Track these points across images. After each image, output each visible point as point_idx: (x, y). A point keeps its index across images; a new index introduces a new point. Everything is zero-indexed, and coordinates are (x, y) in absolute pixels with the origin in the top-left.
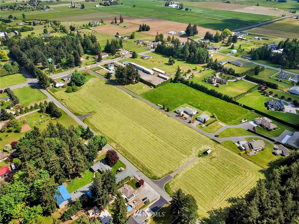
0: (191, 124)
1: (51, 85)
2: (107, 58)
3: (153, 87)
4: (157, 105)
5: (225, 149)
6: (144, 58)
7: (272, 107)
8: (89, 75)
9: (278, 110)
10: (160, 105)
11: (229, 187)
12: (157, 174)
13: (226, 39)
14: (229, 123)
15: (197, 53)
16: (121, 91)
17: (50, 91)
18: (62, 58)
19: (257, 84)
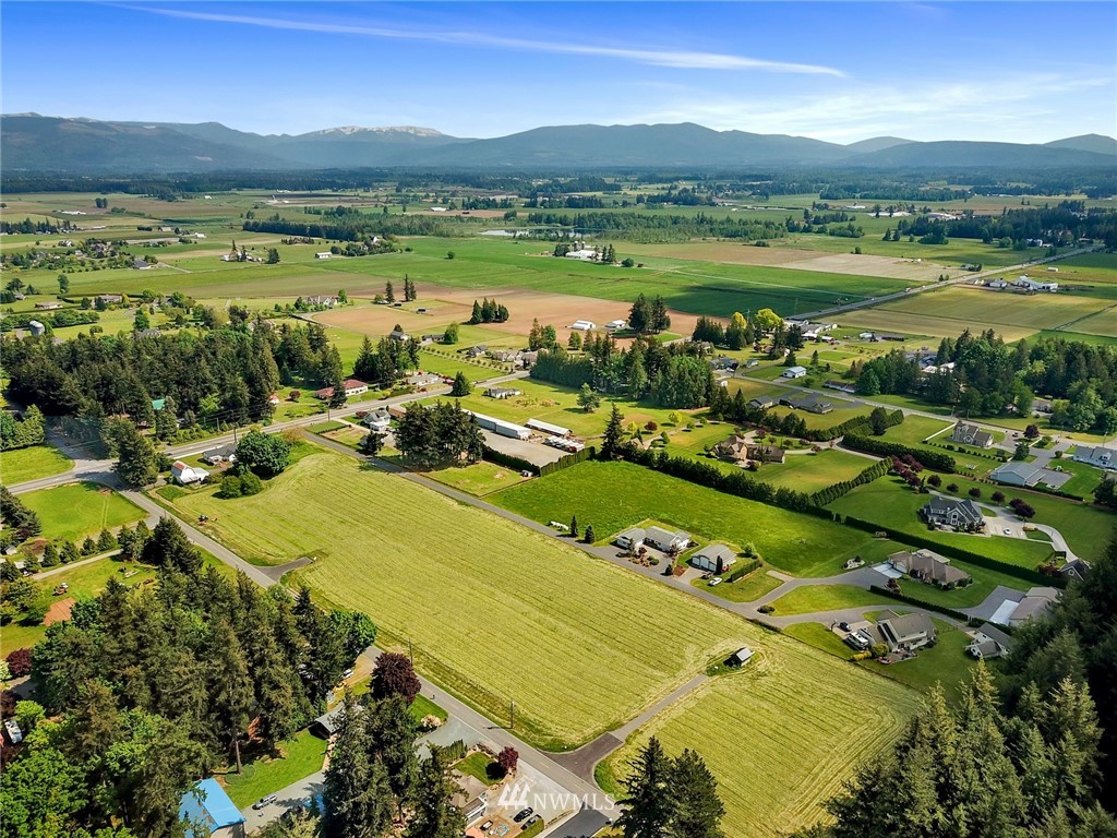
0: (674, 578)
1: (160, 476)
2: (364, 398)
3: (530, 474)
4: (550, 524)
5: (801, 647)
6: (493, 395)
7: (943, 522)
8: (299, 444)
9: (966, 531)
10: (558, 524)
11: (827, 763)
12: (563, 733)
13: (767, 342)
14: (805, 571)
15: (673, 371)
16: (417, 486)
17: (156, 496)
18: (204, 396)
19: (879, 459)
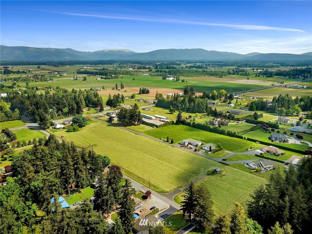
0: (197, 152)
1: (51, 127)
2: (109, 110)
3: (155, 127)
4: (161, 139)
5: (235, 169)
6: (145, 109)
7: (276, 140)
8: (90, 120)
9: (283, 142)
10: (163, 139)
11: (244, 197)
12: (164, 189)
13: (223, 98)
14: (236, 151)
15: (196, 102)
16: (123, 130)
17: (49, 132)
18: (64, 108)
